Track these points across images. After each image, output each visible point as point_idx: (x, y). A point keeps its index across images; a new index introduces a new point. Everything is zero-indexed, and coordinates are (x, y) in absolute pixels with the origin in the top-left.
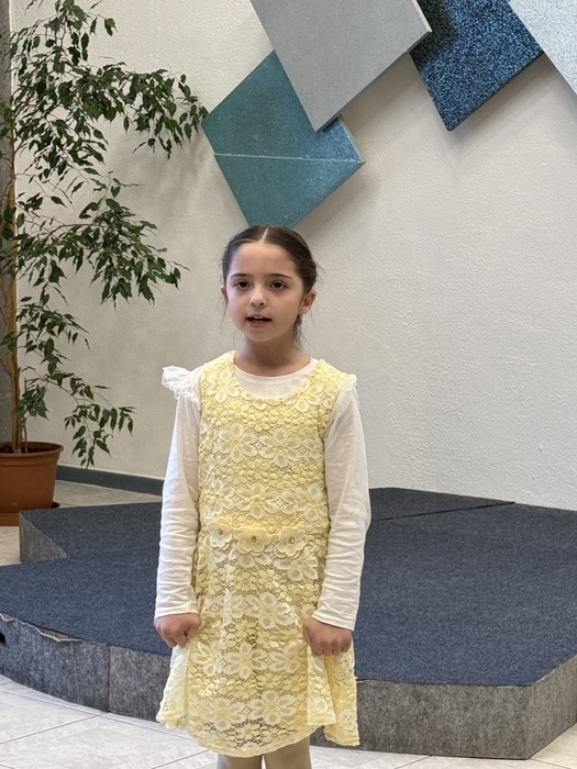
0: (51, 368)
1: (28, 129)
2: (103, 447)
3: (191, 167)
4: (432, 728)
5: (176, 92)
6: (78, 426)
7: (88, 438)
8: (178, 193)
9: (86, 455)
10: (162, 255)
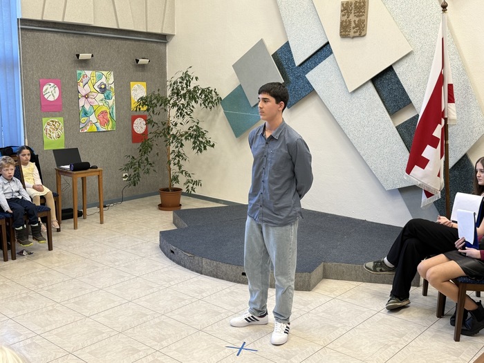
0: (179, 169)
1: (174, 105)
5: (213, 93)
6: (187, 185)
7: (190, 188)
8: (213, 120)
9: (189, 193)
10: (210, 140)
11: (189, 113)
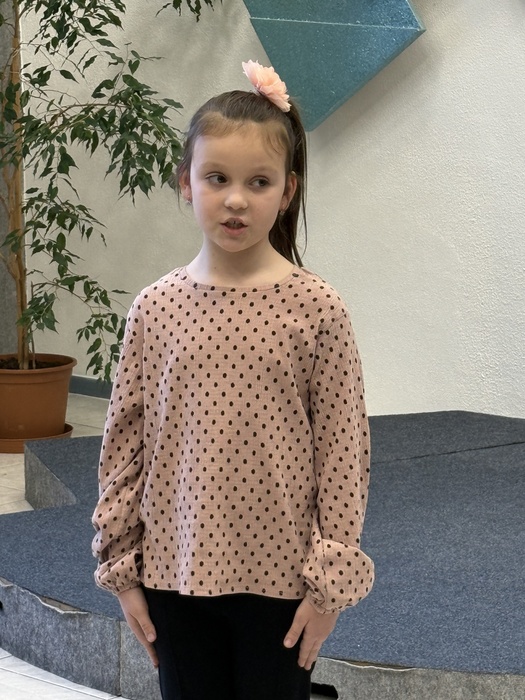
0: (62, 271)
6: (93, 338)
7: (105, 352)
8: (209, 61)
11: (94, 22)
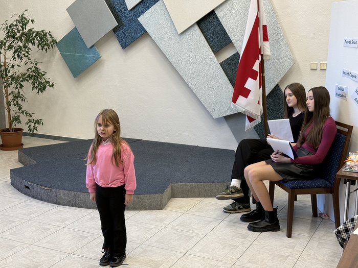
0: (19, 110)
2: (36, 130)
3: (53, 55)
4: (141, 204)
5: (48, 35)
6: (29, 124)
7: (32, 127)
8: (49, 61)
9: (31, 132)
10: (49, 80)
11: (26, 55)
